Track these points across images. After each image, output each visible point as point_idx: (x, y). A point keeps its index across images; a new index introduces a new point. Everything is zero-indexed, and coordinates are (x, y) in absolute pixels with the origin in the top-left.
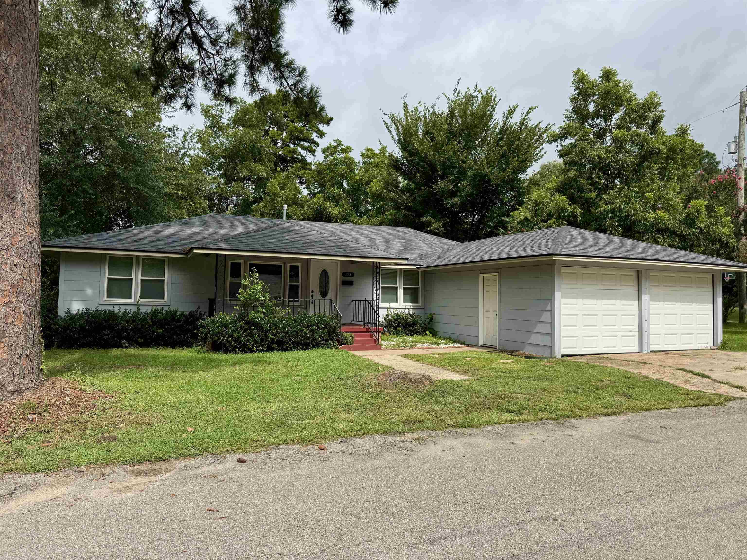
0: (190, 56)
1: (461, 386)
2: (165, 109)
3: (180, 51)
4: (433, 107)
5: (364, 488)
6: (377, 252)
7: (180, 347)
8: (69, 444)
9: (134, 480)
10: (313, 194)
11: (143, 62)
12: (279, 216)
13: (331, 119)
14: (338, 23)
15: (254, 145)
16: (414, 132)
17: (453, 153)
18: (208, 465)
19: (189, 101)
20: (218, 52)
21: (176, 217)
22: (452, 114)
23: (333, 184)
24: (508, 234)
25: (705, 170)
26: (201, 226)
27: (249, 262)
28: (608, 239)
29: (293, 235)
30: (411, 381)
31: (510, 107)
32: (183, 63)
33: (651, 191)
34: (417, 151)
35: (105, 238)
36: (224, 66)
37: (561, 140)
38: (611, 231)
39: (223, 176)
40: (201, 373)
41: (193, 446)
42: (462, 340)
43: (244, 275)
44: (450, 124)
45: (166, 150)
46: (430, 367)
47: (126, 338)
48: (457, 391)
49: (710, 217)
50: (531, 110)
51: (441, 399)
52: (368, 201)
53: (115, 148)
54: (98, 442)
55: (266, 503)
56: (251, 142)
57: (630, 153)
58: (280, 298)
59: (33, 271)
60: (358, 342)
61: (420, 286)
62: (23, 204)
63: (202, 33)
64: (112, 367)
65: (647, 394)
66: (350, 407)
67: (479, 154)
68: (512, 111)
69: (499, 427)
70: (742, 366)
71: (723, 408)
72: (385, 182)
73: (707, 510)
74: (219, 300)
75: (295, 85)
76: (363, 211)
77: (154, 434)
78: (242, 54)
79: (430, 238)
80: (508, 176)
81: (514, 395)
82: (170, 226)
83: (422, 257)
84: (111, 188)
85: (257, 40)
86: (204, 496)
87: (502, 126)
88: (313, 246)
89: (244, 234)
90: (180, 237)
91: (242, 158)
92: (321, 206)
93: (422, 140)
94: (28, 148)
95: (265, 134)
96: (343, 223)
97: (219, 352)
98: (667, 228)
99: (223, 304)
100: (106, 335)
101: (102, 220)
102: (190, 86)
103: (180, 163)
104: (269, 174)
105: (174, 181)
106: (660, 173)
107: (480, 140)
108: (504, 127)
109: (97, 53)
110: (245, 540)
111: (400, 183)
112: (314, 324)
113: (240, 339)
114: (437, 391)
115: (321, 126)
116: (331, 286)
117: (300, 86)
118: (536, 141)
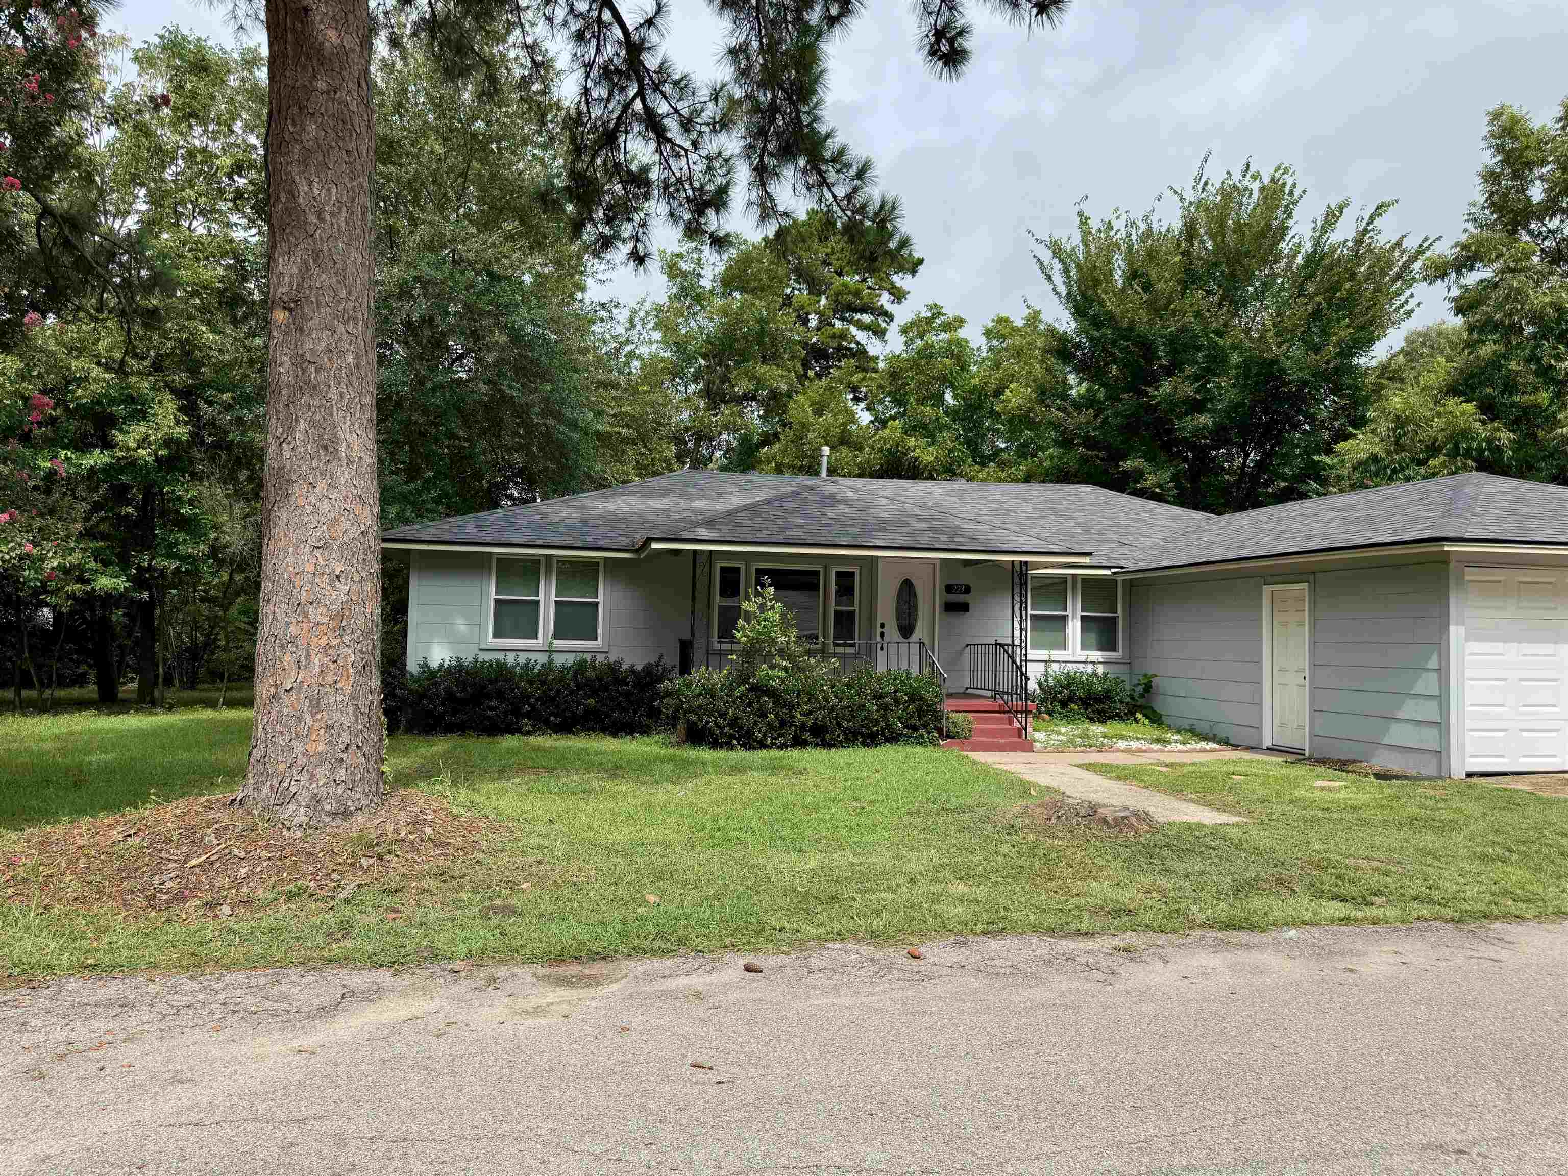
0: (642, 155)
1: (1223, 838)
2: (593, 265)
3: (622, 149)
4: (1146, 218)
6: (1021, 540)
7: (627, 734)
8: (432, 916)
9: (553, 994)
10: (881, 422)
11: (553, 177)
12: (812, 470)
13: (921, 262)
14: (939, 59)
15: (762, 327)
16: (1105, 275)
17: (1196, 317)
18: (688, 974)
19: (640, 249)
20: (695, 144)
21: (616, 479)
22: (1190, 230)
23: (924, 399)
24: (1331, 493)
26: (663, 495)
27: (755, 566)
29: (842, 509)
30: (1106, 822)
31: (1329, 207)
32: (629, 172)
34: (1111, 317)
35: (488, 523)
36: (706, 172)
37: (1459, 272)
39: (705, 394)
40: (670, 786)
41: (658, 933)
42: (1222, 735)
43: (747, 592)
44: (1186, 254)
45: (595, 348)
46: (1147, 793)
47: (528, 715)
48: (1214, 849)
50: (1380, 209)
51: (1176, 865)
52: (998, 430)
53: (504, 348)
54: (485, 916)
56: (758, 322)
58: (817, 638)
59: (368, 586)
60: (982, 732)
61: (1119, 613)
62: (350, 462)
63: (663, 108)
64: (504, 771)
66: (972, 872)
67: (1255, 316)
68: (1334, 215)
69: (1317, 932)
72: (1039, 387)
74: (699, 644)
75: (849, 197)
76: (987, 452)
77: (585, 906)
78: (742, 143)
79: (1143, 506)
80: (1327, 363)
81: (1352, 862)
82: (607, 497)
83: (1125, 549)
84: (496, 426)
85: (774, 108)
86: (684, 1035)
87: (1309, 251)
88: (884, 530)
89: (745, 508)
90: (625, 519)
91: (739, 355)
92: (898, 445)
93: (1123, 290)
94: (357, 357)
95: (784, 304)
96: (946, 480)
97: (700, 745)
99: (708, 650)
100: (492, 709)
101: (480, 490)
102: (642, 216)
103: (623, 373)
104: (791, 385)
105: (612, 408)
107: (1257, 284)
108: (1315, 251)
109: (468, 166)
110: (767, 1131)
111: (1071, 388)
112: (886, 695)
113: (740, 722)
114: (1167, 845)
115: (897, 279)
116: (920, 614)
117: (859, 199)
118: (1394, 280)
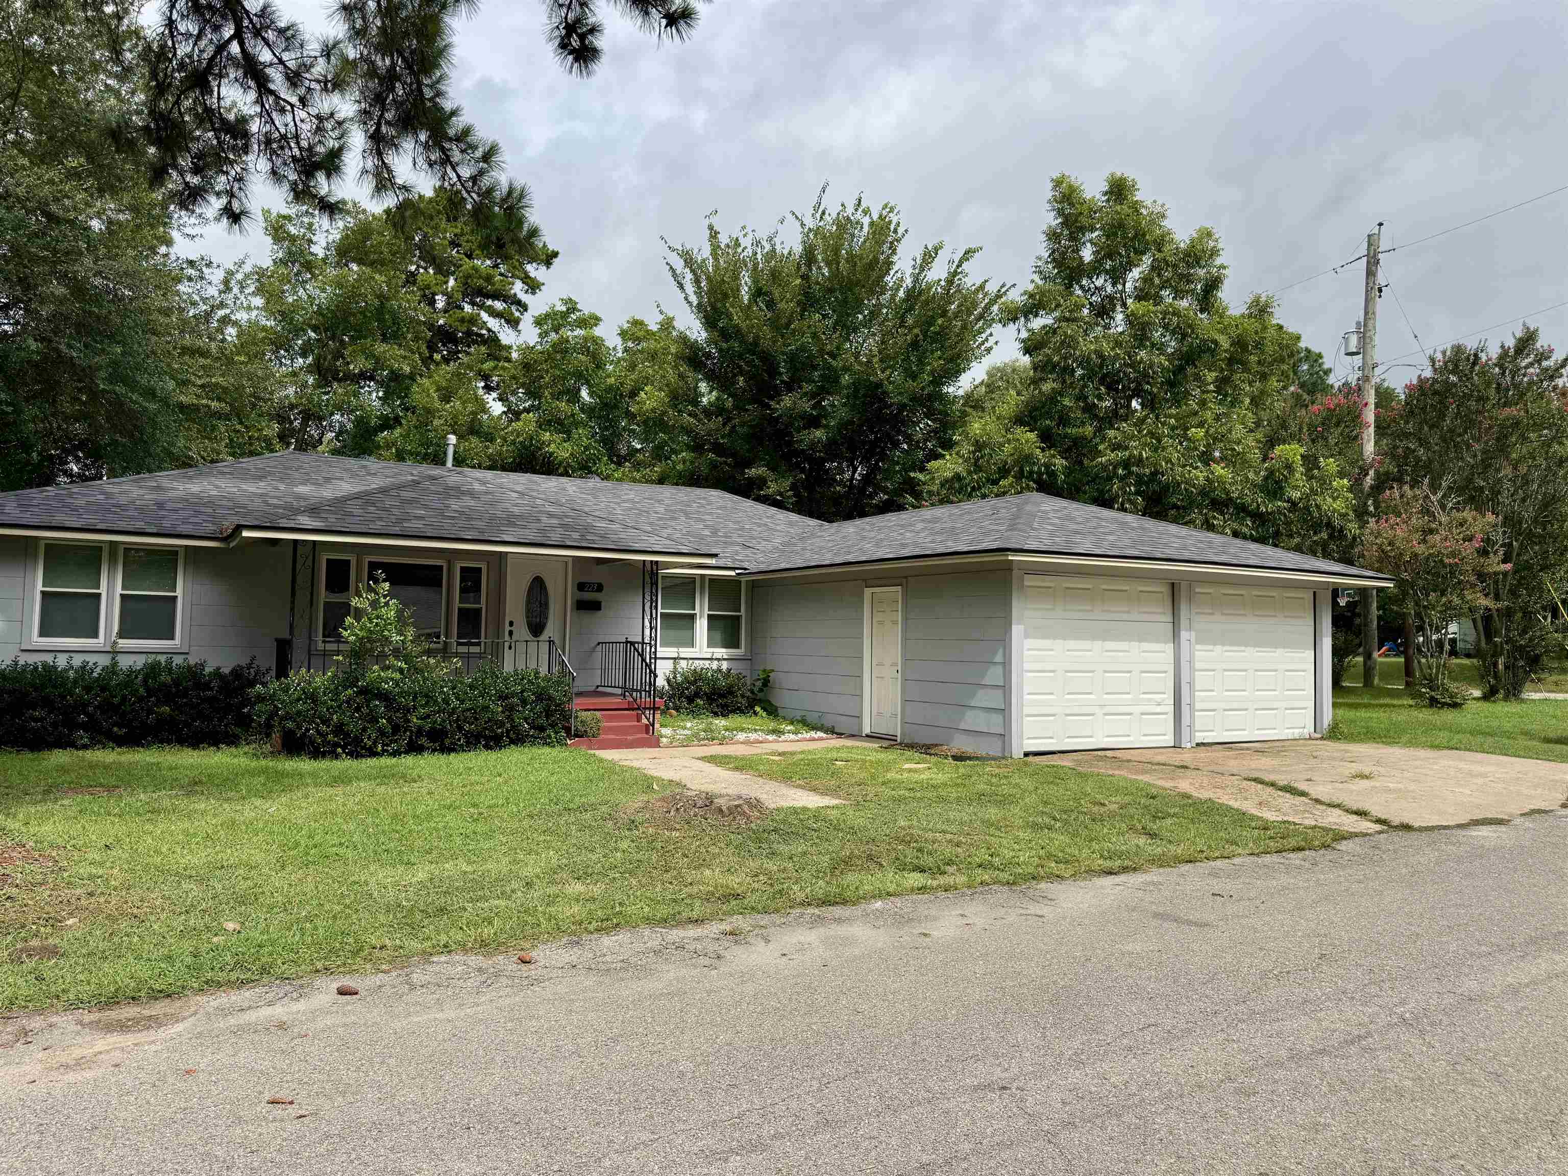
0: (240, 104)
1: (824, 820)
2: (180, 218)
3: (216, 93)
4: (770, 239)
5: (615, 1040)
6: (652, 540)
7: (210, 745)
9: (101, 1042)
10: (514, 414)
11: (129, 112)
12: (438, 459)
13: (555, 254)
14: (569, 54)
15: (382, 304)
16: (732, 289)
17: (813, 338)
18: (270, 1004)
19: (236, 206)
20: (303, 101)
21: (203, 458)
22: (809, 256)
23: (559, 393)
24: (923, 506)
25: (1302, 386)
26: (261, 478)
27: (368, 559)
28: (1116, 521)
29: (468, 501)
30: (721, 810)
31: (927, 247)
32: (223, 120)
33: (1201, 425)
34: (738, 330)
35: (35, 502)
36: (316, 132)
37: (1027, 320)
38: (1122, 504)
39: (315, 369)
40: (258, 802)
41: (236, 963)
42: (828, 723)
43: (357, 587)
44: (805, 277)
45: (181, 310)
46: (761, 780)
47: (85, 727)
48: (816, 831)
49: (1310, 478)
50: (968, 254)
51: (783, 848)
52: (634, 431)
53: (61, 301)
54: (15, 959)
55: (401, 1081)
56: (378, 297)
57: (1160, 348)
58: (438, 637)
60: (610, 730)
61: (743, 612)
63: (265, 56)
64: (50, 792)
65: (1188, 829)
66: (590, 870)
67: (864, 341)
68: (930, 256)
69: (898, 901)
70: (1367, 771)
71: (1329, 855)
72: (671, 392)
73: (1295, 1057)
74: (299, 643)
75: (474, 179)
76: (623, 452)
77: (147, 938)
78: (356, 107)
79: (765, 512)
80: (922, 389)
81: (930, 835)
82: (190, 478)
83: (748, 552)
84: (51, 390)
85: (391, 77)
86: (262, 1072)
87: (910, 286)
88: (514, 525)
89: (357, 496)
90: (211, 503)
91: (355, 331)
92: (532, 439)
93: (749, 307)
95: (408, 281)
96: (581, 477)
97: (299, 755)
98: (1231, 499)
99: (309, 651)
100: (36, 720)
101: (28, 463)
102: (239, 170)
103: (215, 339)
104: (415, 368)
105: (200, 377)
106: (1218, 392)
107: (866, 312)
108: (914, 287)
109: (20, 87)
110: (352, 1162)
111: (703, 395)
112: (512, 695)
113: (346, 728)
114: (775, 830)
115: (531, 269)
116: (551, 611)
117: (485, 182)
118: (978, 320)
